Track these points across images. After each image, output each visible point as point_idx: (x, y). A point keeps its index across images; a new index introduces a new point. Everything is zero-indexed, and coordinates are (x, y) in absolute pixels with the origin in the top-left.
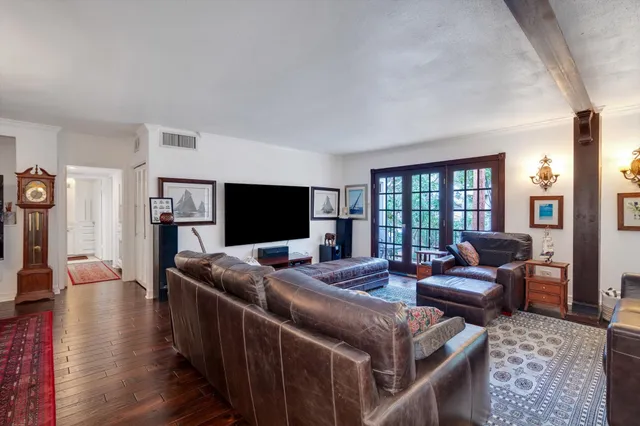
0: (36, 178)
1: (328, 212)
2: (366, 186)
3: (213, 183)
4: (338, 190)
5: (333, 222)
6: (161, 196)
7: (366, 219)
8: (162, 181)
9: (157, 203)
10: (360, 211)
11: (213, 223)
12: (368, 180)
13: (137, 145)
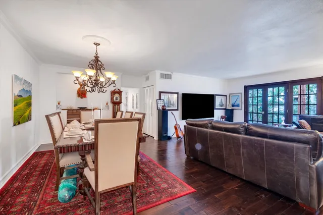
0: (117, 92)
1: (221, 106)
2: (241, 94)
3: (177, 93)
4: (226, 96)
5: (223, 111)
6: (160, 99)
7: (241, 109)
8: (160, 93)
9: (159, 101)
10: (238, 106)
11: (177, 110)
12: (242, 91)
13: (148, 79)
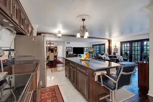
0: (56, 47)
3: (72, 47)
8: (67, 47)
11: (72, 52)
13: (64, 43)
